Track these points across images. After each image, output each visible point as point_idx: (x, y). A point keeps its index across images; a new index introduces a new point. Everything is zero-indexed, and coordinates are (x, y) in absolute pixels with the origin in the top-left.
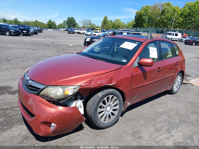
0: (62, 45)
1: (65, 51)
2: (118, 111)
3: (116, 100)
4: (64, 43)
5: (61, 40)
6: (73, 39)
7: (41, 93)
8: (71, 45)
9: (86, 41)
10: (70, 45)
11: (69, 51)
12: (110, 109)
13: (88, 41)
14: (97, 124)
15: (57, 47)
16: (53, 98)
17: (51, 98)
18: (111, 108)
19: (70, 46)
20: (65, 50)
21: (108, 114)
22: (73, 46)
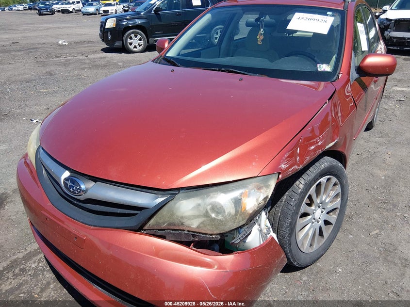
0: (40, 46)
1: (58, 59)
2: (337, 212)
3: (335, 184)
4: (44, 41)
5: (29, 34)
6: (59, 28)
7: (152, 222)
8: (64, 44)
9: (106, 27)
10: (60, 42)
11: (68, 58)
12: (322, 212)
13: (112, 26)
14: (295, 264)
15: (31, 52)
16: (203, 234)
17: (194, 234)
18: (323, 210)
19: (61, 45)
20: (58, 57)
21: (317, 226)
22: (70, 43)
